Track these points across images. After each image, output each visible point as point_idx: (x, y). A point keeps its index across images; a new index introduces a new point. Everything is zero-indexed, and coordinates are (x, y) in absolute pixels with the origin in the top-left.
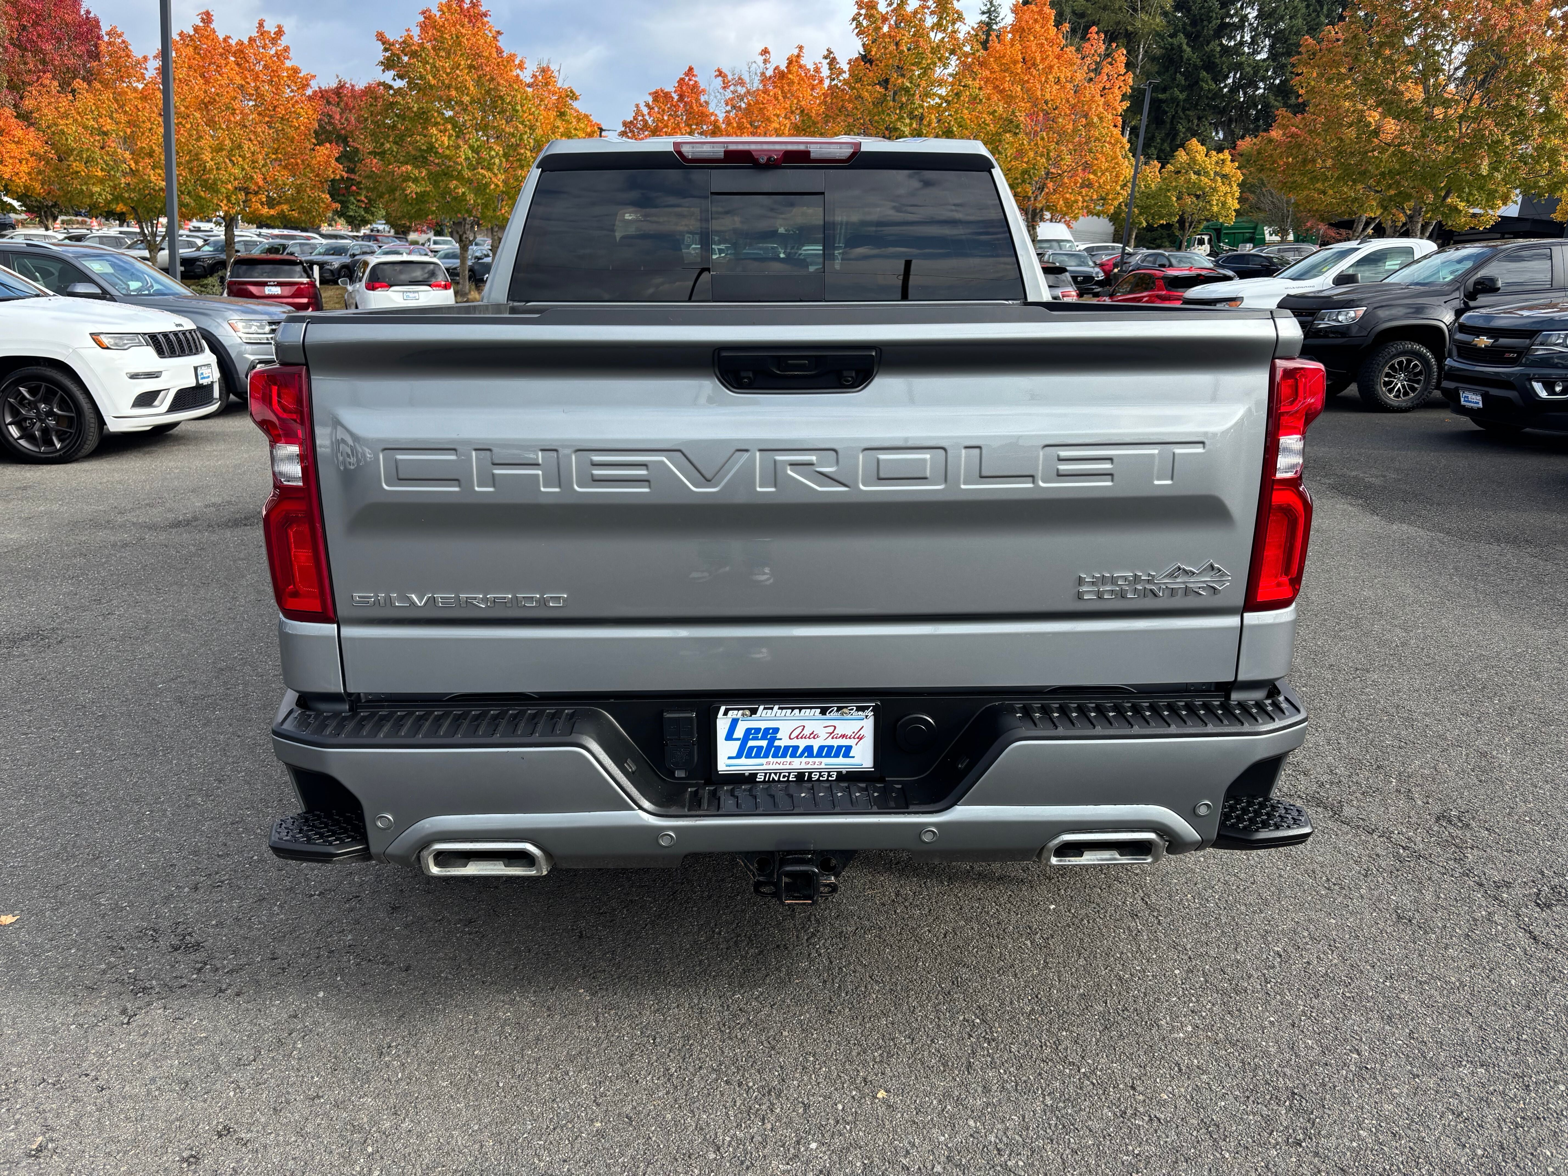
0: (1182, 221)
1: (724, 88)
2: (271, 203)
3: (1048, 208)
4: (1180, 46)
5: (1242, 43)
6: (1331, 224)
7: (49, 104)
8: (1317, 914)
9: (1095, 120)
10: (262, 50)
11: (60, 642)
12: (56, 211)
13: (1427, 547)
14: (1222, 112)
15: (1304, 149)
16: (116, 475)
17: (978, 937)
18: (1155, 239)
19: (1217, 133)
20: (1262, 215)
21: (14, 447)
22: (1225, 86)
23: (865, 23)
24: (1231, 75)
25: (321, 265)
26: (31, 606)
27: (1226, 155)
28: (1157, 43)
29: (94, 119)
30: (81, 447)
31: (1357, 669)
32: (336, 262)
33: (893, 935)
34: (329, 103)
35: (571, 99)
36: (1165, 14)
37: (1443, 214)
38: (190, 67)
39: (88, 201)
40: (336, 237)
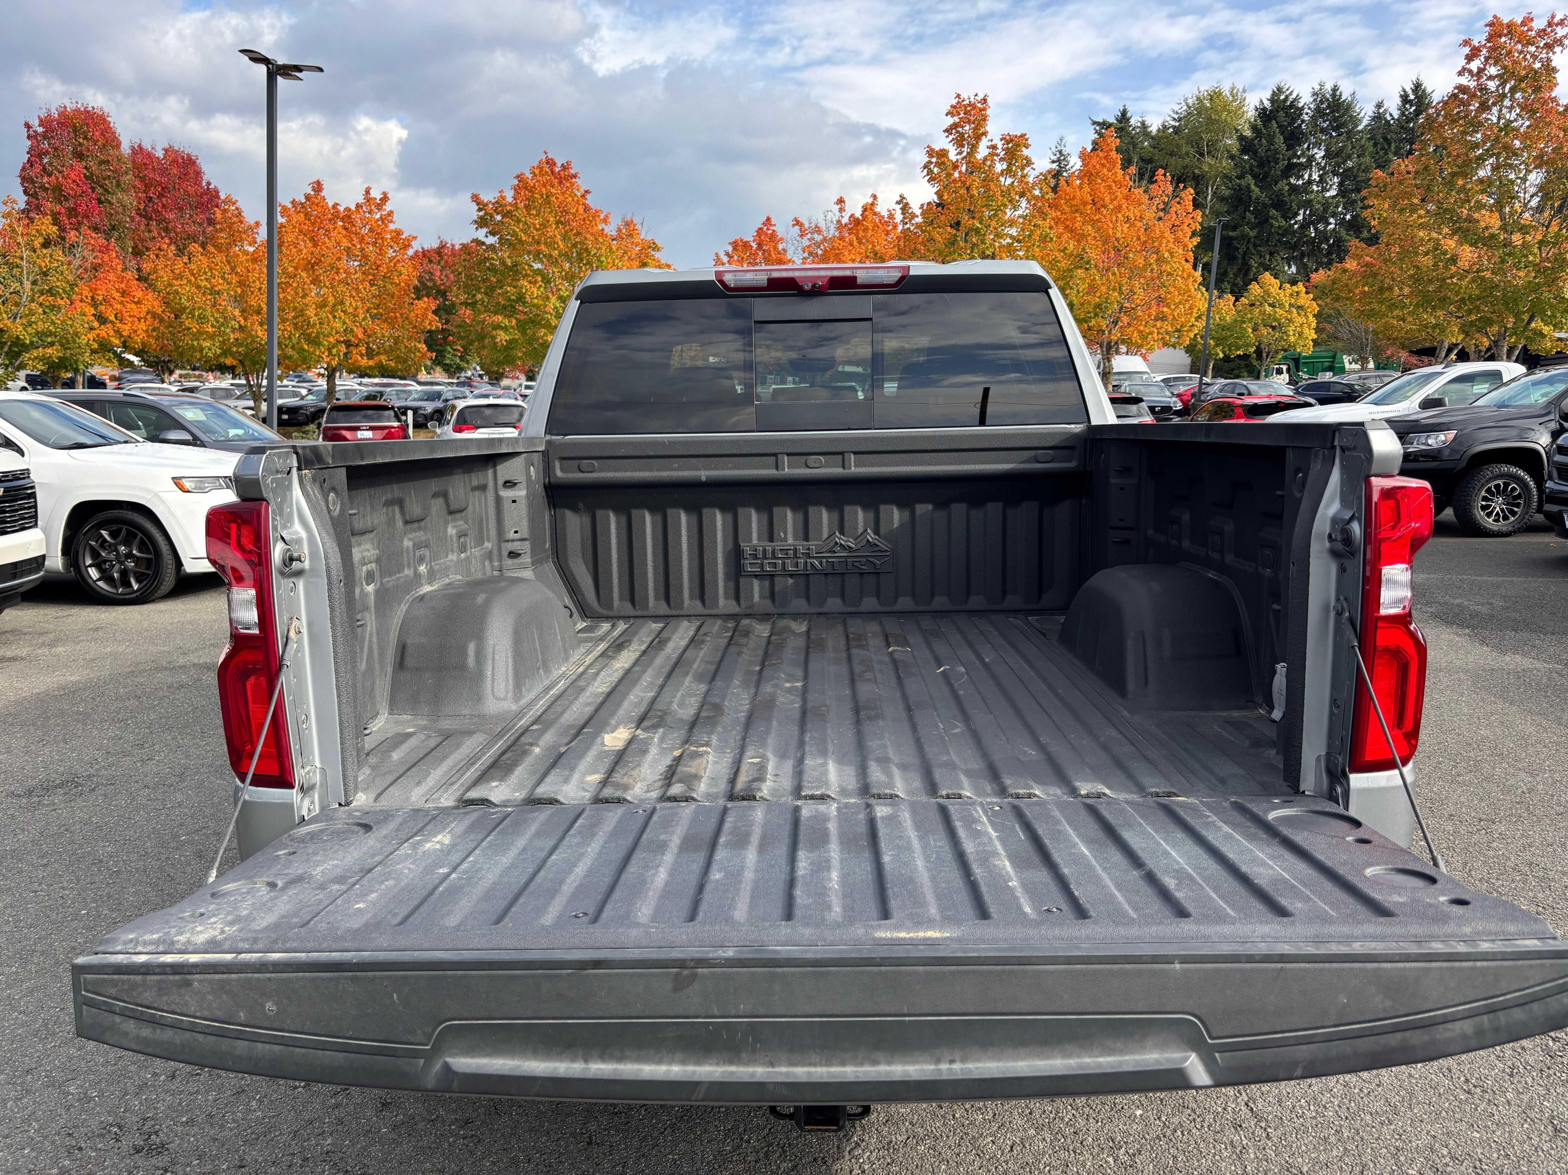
0: (1259, 352)
1: (801, 236)
2: (370, 354)
3: (1123, 342)
4: (1248, 187)
5: (1310, 182)
6: (1411, 352)
7: (166, 266)
8: (1457, 1125)
9: (1166, 255)
10: (367, 215)
11: (93, 790)
12: (172, 366)
13: (1545, 680)
14: (1294, 247)
15: (1380, 277)
16: (188, 615)
17: (1050, 1152)
18: (1233, 370)
19: (1290, 267)
20: (1340, 344)
21: (93, 589)
22: (1296, 223)
23: (936, 170)
24: (1301, 212)
25: (415, 410)
26: (73, 751)
27: (1300, 287)
28: (1225, 184)
29: (206, 279)
30: (157, 588)
31: (1481, 820)
32: (429, 407)
33: (950, 1147)
34: (430, 261)
35: (654, 249)
36: (1232, 157)
37: (1527, 338)
38: (301, 231)
39: (198, 355)
40: (432, 384)
